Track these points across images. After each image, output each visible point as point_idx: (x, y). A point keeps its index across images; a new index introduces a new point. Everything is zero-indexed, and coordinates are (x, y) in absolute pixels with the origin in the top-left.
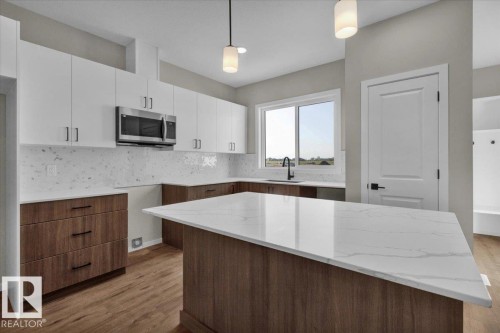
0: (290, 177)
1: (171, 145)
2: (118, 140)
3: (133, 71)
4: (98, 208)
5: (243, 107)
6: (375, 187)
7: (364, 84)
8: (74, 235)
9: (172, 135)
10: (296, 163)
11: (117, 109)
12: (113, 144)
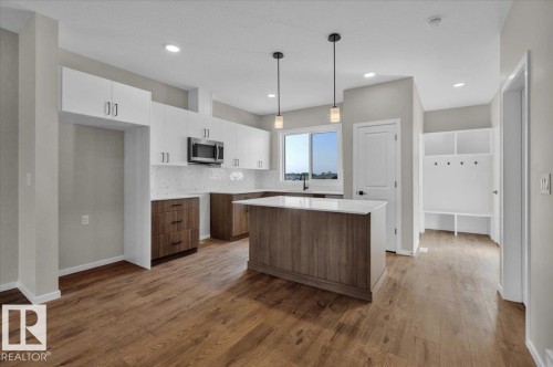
0: (305, 188)
1: (219, 164)
2: (189, 160)
3: (197, 111)
4: (185, 206)
5: (268, 133)
6: (361, 193)
7: (355, 126)
8: (174, 223)
9: (221, 157)
10: (310, 176)
11: (189, 139)
12: (185, 163)
